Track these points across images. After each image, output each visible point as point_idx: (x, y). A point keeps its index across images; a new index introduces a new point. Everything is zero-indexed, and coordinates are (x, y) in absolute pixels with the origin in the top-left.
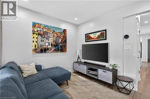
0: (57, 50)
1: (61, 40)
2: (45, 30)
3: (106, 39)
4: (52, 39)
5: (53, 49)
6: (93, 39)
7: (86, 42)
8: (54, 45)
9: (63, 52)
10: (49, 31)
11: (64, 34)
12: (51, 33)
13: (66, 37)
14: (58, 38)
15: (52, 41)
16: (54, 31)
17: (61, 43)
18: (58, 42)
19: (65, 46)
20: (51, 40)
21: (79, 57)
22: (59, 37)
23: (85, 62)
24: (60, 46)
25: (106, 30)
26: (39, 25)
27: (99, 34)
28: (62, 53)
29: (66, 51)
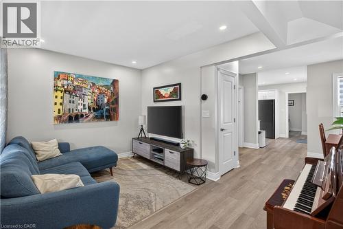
0: (100, 117)
1: (108, 100)
2: (76, 83)
3: (180, 99)
4: (89, 97)
5: (91, 116)
6: (164, 97)
7: (154, 101)
8: (94, 108)
9: (111, 120)
10: (84, 85)
11: (114, 88)
12: (88, 87)
13: (117, 94)
14: (101, 96)
15: (90, 101)
16: (94, 85)
17: (108, 104)
18: (101, 102)
19: (116, 110)
20: (88, 100)
21: (142, 130)
22: (104, 93)
23: (151, 138)
24: (105, 110)
25: (180, 84)
26: (66, 76)
27: (171, 89)
28: (109, 122)
29: (117, 119)
